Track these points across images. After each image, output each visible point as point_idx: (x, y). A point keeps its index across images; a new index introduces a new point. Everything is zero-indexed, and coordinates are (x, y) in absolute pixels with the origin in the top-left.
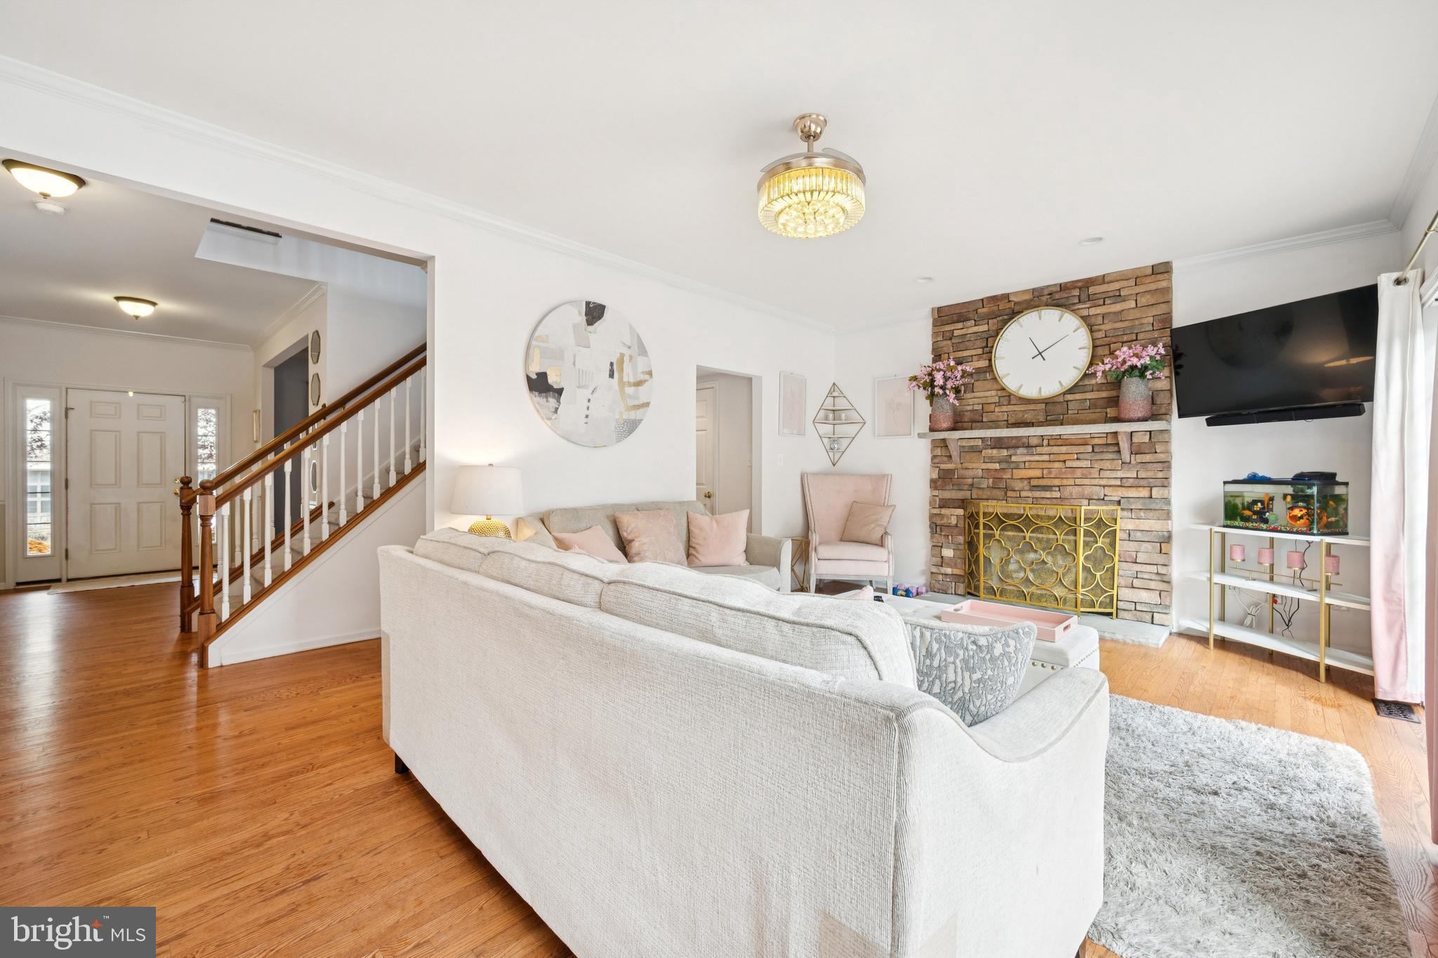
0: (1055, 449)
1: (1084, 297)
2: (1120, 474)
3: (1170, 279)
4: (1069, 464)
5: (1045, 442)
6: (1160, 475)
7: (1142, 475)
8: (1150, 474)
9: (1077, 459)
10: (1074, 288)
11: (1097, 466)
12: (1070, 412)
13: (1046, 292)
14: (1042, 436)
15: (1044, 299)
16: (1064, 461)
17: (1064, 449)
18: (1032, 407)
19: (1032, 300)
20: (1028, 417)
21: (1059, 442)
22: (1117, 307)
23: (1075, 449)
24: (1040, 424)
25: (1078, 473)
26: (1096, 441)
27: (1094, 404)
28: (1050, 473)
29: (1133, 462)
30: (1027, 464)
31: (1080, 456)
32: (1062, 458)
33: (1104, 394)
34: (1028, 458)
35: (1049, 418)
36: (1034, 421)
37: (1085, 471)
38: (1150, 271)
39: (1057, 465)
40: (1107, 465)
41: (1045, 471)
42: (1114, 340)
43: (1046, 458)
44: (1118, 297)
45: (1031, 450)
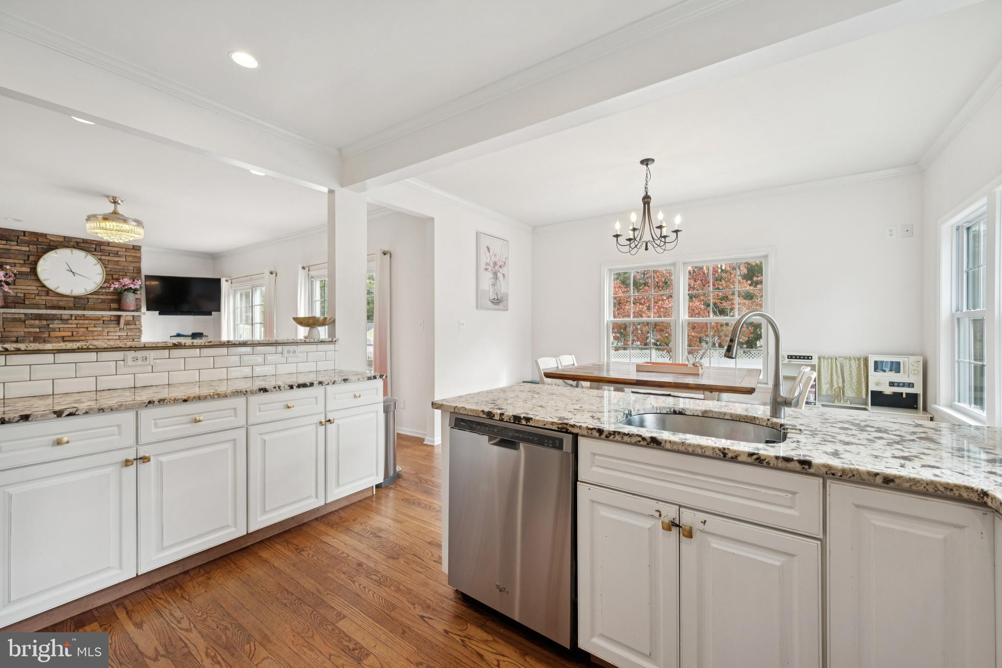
0: (81, 322)
1: (98, 249)
2: (119, 334)
3: (140, 253)
4: (89, 329)
5: (73, 318)
6: (138, 334)
7: (129, 334)
8: (133, 334)
9: (95, 327)
10: (93, 244)
11: (106, 330)
12: (89, 303)
13: (74, 240)
14: (71, 315)
15: (72, 243)
16: (87, 328)
17: (87, 322)
18: (65, 299)
19: (62, 242)
20: (62, 304)
21: (83, 318)
22: (117, 259)
23: (94, 322)
24: (70, 309)
25: (96, 333)
26: (105, 319)
27: (103, 301)
28: (78, 333)
29: (125, 328)
30: (61, 329)
31: (97, 325)
32: (85, 326)
33: (110, 297)
34: (61, 326)
35: (76, 305)
36: (66, 306)
37: (100, 333)
38: (132, 247)
39: (82, 330)
40: (112, 330)
41: (74, 333)
42: (115, 273)
43: (75, 326)
44: (117, 254)
45: (64, 322)
